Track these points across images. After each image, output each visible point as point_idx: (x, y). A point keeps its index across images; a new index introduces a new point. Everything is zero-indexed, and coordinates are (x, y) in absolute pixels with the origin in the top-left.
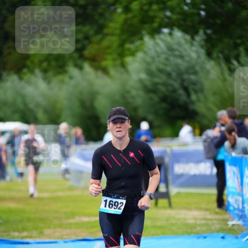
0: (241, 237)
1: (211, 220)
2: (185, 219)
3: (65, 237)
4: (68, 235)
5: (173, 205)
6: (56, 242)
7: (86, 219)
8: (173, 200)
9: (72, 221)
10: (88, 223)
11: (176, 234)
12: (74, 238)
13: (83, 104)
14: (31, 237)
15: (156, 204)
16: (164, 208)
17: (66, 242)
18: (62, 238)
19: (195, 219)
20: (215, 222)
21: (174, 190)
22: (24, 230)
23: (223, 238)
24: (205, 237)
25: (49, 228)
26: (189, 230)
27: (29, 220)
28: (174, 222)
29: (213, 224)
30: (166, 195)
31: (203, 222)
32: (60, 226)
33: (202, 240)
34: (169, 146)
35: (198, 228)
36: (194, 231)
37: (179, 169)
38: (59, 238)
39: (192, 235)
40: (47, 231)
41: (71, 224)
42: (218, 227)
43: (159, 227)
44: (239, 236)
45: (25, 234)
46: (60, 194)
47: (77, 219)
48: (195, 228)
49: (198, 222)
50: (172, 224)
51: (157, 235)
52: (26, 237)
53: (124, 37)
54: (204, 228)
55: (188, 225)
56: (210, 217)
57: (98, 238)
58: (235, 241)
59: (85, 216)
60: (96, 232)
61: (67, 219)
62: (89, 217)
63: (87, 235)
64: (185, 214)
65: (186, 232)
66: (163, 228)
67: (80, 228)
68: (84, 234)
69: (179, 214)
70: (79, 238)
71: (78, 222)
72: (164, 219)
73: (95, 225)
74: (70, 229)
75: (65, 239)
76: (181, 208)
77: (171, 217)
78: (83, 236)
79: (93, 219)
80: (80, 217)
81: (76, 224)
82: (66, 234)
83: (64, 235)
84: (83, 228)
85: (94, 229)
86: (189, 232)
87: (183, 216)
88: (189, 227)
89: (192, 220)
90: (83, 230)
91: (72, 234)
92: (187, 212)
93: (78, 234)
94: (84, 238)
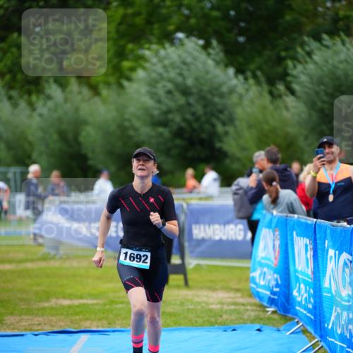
0: (284, 330)
1: (243, 305)
2: (207, 304)
3: (35, 328)
4: (39, 324)
5: (190, 283)
6: (22, 335)
7: (66, 302)
8: (189, 276)
9: (46, 305)
10: (70, 307)
12: (48, 329)
16: (178, 287)
17: (36, 335)
18: (31, 330)
19: (222, 304)
20: (249, 308)
21: (191, 263)
23: (259, 330)
24: (234, 330)
25: (12, 314)
26: (212, 320)
28: (191, 307)
29: (247, 310)
30: (181, 269)
31: (233, 307)
32: (29, 312)
33: (230, 333)
35: (225, 317)
36: (220, 320)
37: (199, 232)
38: (26, 330)
39: (216, 326)
40: (9, 319)
41: (44, 309)
42: (253, 314)
43: (171, 315)
44: (281, 328)
46: (29, 265)
47: (53, 302)
48: (221, 316)
49: (225, 308)
50: (188, 310)
51: (168, 326)
54: (233, 317)
55: (211, 310)
56: (241, 300)
57: (83, 329)
58: (276, 334)
59: (64, 298)
60: (81, 320)
61: (39, 301)
62: (71, 299)
63: (68, 326)
64: (207, 296)
65: (208, 321)
66: (175, 316)
67: (57, 314)
68: (62, 324)
69: (198, 296)
70: (55, 329)
71: (54, 306)
72: (178, 302)
73: (78, 310)
74: (43, 316)
75: (35, 331)
76: (202, 288)
77: (188, 300)
78: (61, 326)
79: (76, 302)
80: (57, 298)
81: (52, 308)
82: (37, 323)
83: (34, 324)
84: (62, 314)
85: (77, 317)
86: (212, 322)
87: (205, 299)
88: (212, 314)
89: (217, 304)
90: (62, 317)
91: (45, 324)
92: (211, 294)
93: (53, 324)
94: (62, 329)
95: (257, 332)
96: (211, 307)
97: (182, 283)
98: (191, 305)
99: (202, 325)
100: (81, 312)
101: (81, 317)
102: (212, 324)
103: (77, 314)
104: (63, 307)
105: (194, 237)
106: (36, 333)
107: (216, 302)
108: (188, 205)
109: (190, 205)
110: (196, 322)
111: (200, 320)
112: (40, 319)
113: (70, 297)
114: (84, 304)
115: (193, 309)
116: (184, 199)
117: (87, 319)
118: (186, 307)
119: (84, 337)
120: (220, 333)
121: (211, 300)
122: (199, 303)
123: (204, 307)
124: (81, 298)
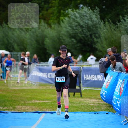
1: (102, 104)
3: (27, 110)
5: (82, 96)
6: (22, 113)
7: (38, 102)
8: (82, 93)
9: (31, 102)
10: (39, 103)
12: (31, 111)
14: (9, 110)
15: (74, 95)
16: (78, 97)
18: (25, 111)
19: (94, 104)
20: (104, 105)
21: (83, 88)
22: (5, 106)
23: (107, 113)
24: (98, 113)
25: (18, 105)
26: (90, 109)
27: (8, 101)
29: (103, 106)
30: (79, 91)
31: (98, 105)
32: (24, 105)
33: (97, 114)
38: (23, 111)
39: (92, 112)
40: (17, 107)
41: (30, 104)
43: (75, 107)
44: (116, 113)
45: (6, 108)
47: (33, 101)
48: (94, 108)
49: (95, 105)
52: (6, 110)
54: (98, 109)
55: (90, 106)
57: (43, 111)
58: (114, 115)
59: (37, 100)
60: (43, 108)
61: (28, 101)
62: (40, 101)
63: (38, 110)
64: (89, 101)
65: (89, 110)
66: (77, 107)
67: (34, 106)
68: (36, 109)
69: (85, 101)
70: (34, 111)
71: (34, 103)
72: (78, 103)
73: (42, 104)
74: (29, 106)
75: (27, 111)
76: (87, 98)
77: (82, 102)
78: (36, 110)
79: (41, 102)
80: (35, 100)
81: (33, 103)
82: (27, 108)
83: (26, 109)
84: (36, 106)
85: (42, 107)
86: (90, 110)
87: (88, 102)
88: (90, 107)
89: (92, 104)
90: (36, 107)
91: (30, 109)
92: (90, 100)
93: (33, 109)
94: (36, 111)
95: (107, 114)
96: (90, 104)
97: (80, 96)
98: (83, 104)
99: (87, 111)
100: (43, 105)
101: (43, 107)
102: (90, 111)
104: (37, 103)
105: (85, 79)
106: (27, 112)
107: (92, 103)
108: (82, 67)
109: (83, 67)
110: (85, 110)
111: (86, 110)
112: (28, 107)
113: (39, 100)
114: (44, 102)
115: (83, 105)
116: (81, 65)
117: (45, 108)
118: (81, 105)
119: (44, 114)
120: (93, 114)
121: (90, 102)
122: (86, 103)
123: (88, 105)
124: (43, 100)
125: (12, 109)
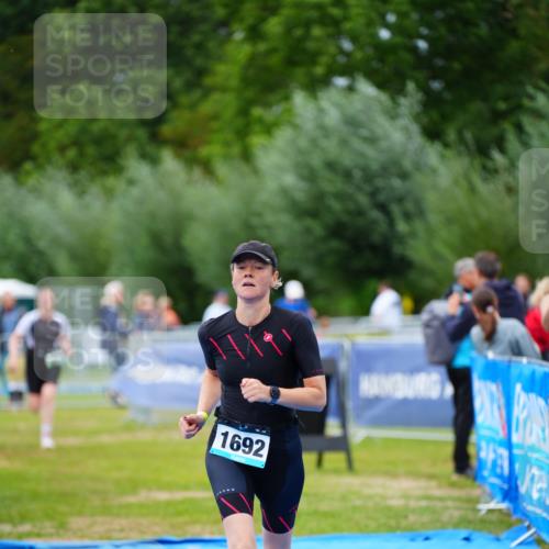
0: (507, 539)
1: (442, 499)
2: (384, 498)
3: (116, 535)
4: (122, 530)
5: (357, 465)
6: (96, 547)
7: (163, 496)
8: (357, 455)
9: (131, 499)
10: (169, 503)
11: (362, 531)
12: (137, 537)
13: (156, 240)
14: (39, 535)
15: (320, 463)
16: (336, 472)
17: (118, 546)
18: (110, 538)
19: (406, 497)
20: (450, 504)
21: (358, 434)
22: (23, 518)
23: (467, 539)
24: (427, 539)
25: (80, 514)
26: (393, 523)
27: (35, 496)
28: (358, 503)
29: (447, 508)
30: (342, 444)
31: (424, 503)
32: (107, 511)
33: (420, 544)
34: (346, 336)
35: (412, 518)
36: (404, 523)
37: (370, 385)
38: (101, 538)
39: (399, 533)
40: (76, 522)
41: (129, 506)
42: (456, 514)
43: (326, 515)
44: (502, 536)
45: (26, 527)
46: (106, 439)
47: (143, 496)
48: (406, 517)
49: (413, 504)
50: (355, 509)
51: (322, 532)
52: (29, 535)
53: (249, 94)
54: (425, 518)
55: (389, 508)
56: (438, 493)
57: (189, 537)
59: (160, 488)
60: (186, 524)
61: (121, 495)
62: (170, 491)
63: (166, 532)
64: (383, 486)
65: (385, 525)
66: (333, 516)
67: (149, 514)
68: (157, 529)
69: (369, 486)
70: (147, 538)
71: (145, 501)
72: (337, 496)
73: (181, 508)
74: (127, 517)
75: (116, 539)
76: (375, 473)
77: (353, 493)
78: (155, 533)
79: (179, 495)
80: (150, 489)
81: (141, 506)
82: (118, 527)
83: (115, 530)
84: (156, 514)
85: (181, 519)
86: (391, 527)
87: (379, 491)
88: (392, 514)
89: (398, 499)
90: (157, 519)
91: (131, 530)
92: (389, 482)
93: (143, 529)
94: (157, 537)
95: (464, 542)
96: (389, 502)
97: (343, 465)
98: (359, 499)
100: (186, 510)
101: (186, 519)
102: (391, 529)
103: (179, 514)
104: (158, 504)
105: (362, 393)
106: (118, 543)
107: (398, 495)
110: (366, 526)
111: (372, 524)
112: (124, 522)
113: (169, 487)
114: (191, 500)
115: (362, 507)
117: (194, 522)
118: (350, 504)
120: (405, 543)
121: (390, 492)
122: (370, 497)
123: (379, 503)
124: (186, 488)
125: (52, 531)
